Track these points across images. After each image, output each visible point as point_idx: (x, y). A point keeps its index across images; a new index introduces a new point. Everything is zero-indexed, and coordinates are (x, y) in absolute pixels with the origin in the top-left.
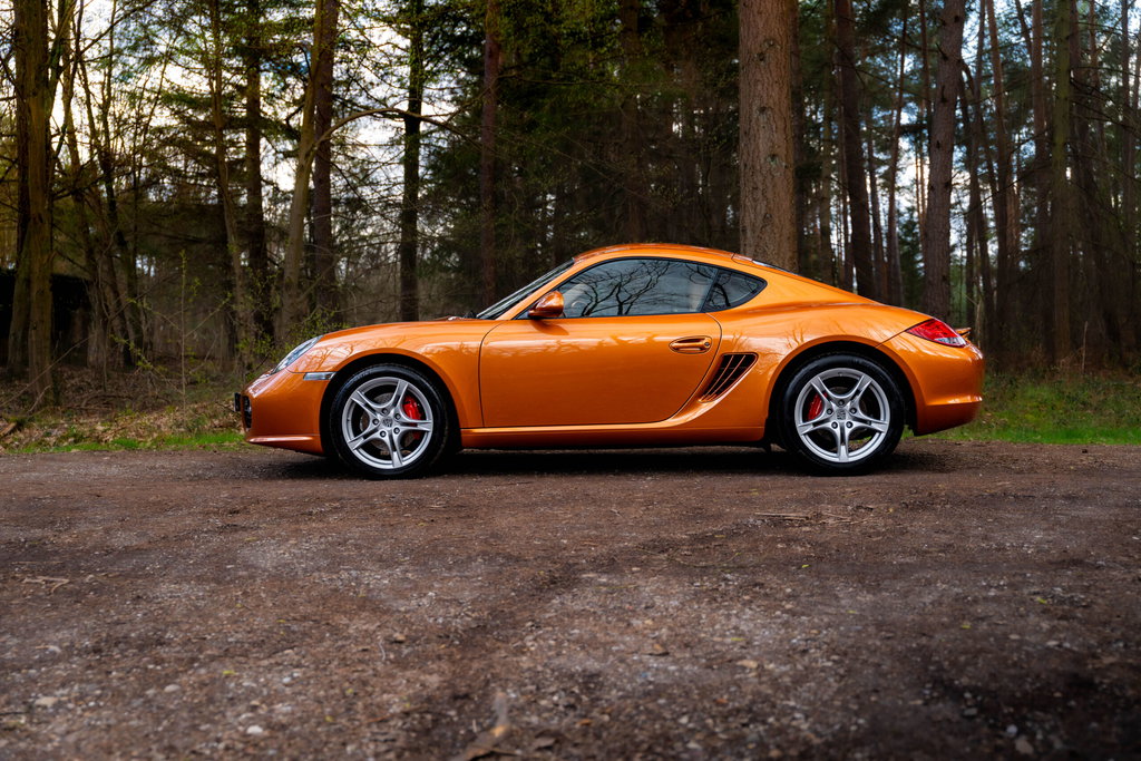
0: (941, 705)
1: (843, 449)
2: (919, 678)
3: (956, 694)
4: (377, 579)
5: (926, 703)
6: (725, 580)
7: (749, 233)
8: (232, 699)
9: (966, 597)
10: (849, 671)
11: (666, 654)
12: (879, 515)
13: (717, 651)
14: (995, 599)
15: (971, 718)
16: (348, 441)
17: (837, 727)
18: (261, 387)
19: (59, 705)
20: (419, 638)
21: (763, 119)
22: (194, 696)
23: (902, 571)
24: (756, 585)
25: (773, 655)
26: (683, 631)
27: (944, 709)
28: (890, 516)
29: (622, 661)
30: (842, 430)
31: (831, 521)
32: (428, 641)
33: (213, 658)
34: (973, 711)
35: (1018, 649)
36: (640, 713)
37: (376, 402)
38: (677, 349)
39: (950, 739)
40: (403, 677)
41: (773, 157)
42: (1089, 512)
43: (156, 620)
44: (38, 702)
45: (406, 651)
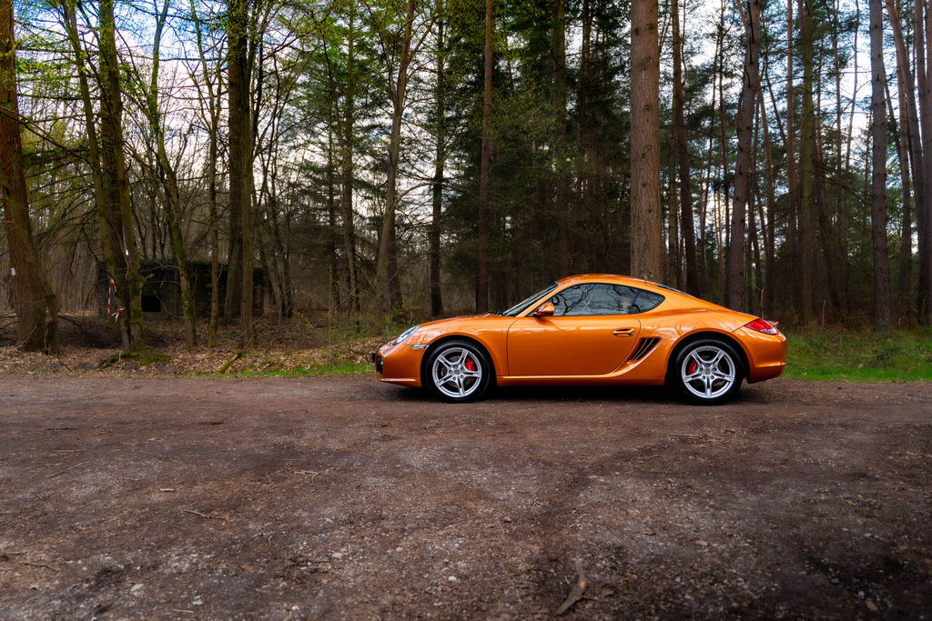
0: (816, 575)
1: (709, 390)
2: (800, 556)
3: (823, 568)
4: (481, 477)
5: (808, 573)
6: (669, 482)
7: (636, 253)
8: (433, 557)
9: (809, 500)
10: (760, 550)
11: (654, 534)
12: (739, 436)
13: (682, 533)
14: (826, 502)
15: (836, 584)
16: (436, 382)
17: (764, 588)
18: (387, 351)
19: (344, 558)
20: (518, 520)
21: (644, 190)
22: (413, 555)
23: (766, 478)
24: (688, 487)
25: (714, 537)
26: (659, 519)
27: (819, 578)
28: (746, 437)
29: (632, 538)
30: (708, 380)
31: (714, 440)
32: (523, 522)
33: (413, 529)
34: (836, 580)
35: (850, 538)
36: (653, 574)
37: (451, 361)
38: (616, 334)
39: (828, 598)
40: (518, 545)
41: (650, 211)
42: (857, 436)
43: (374, 503)
44: (333, 556)
45: (514, 528)
